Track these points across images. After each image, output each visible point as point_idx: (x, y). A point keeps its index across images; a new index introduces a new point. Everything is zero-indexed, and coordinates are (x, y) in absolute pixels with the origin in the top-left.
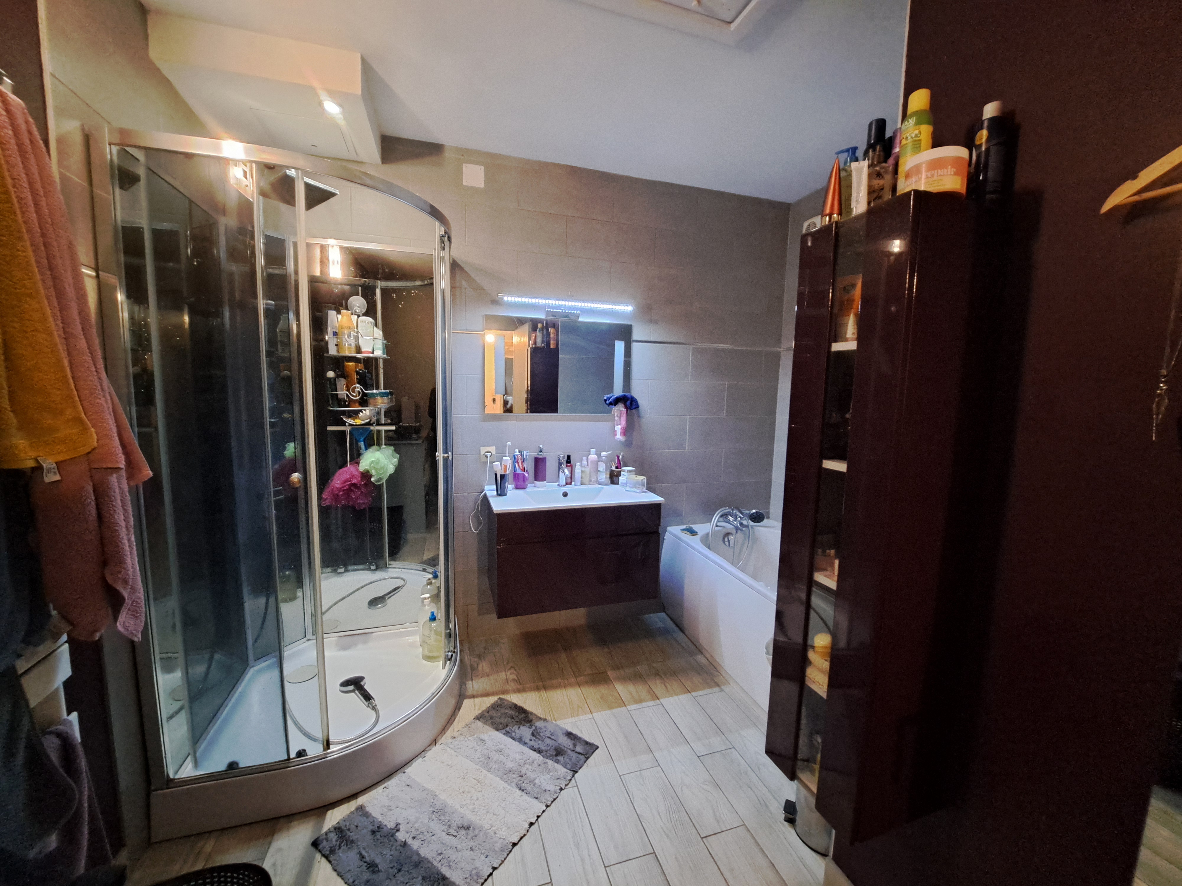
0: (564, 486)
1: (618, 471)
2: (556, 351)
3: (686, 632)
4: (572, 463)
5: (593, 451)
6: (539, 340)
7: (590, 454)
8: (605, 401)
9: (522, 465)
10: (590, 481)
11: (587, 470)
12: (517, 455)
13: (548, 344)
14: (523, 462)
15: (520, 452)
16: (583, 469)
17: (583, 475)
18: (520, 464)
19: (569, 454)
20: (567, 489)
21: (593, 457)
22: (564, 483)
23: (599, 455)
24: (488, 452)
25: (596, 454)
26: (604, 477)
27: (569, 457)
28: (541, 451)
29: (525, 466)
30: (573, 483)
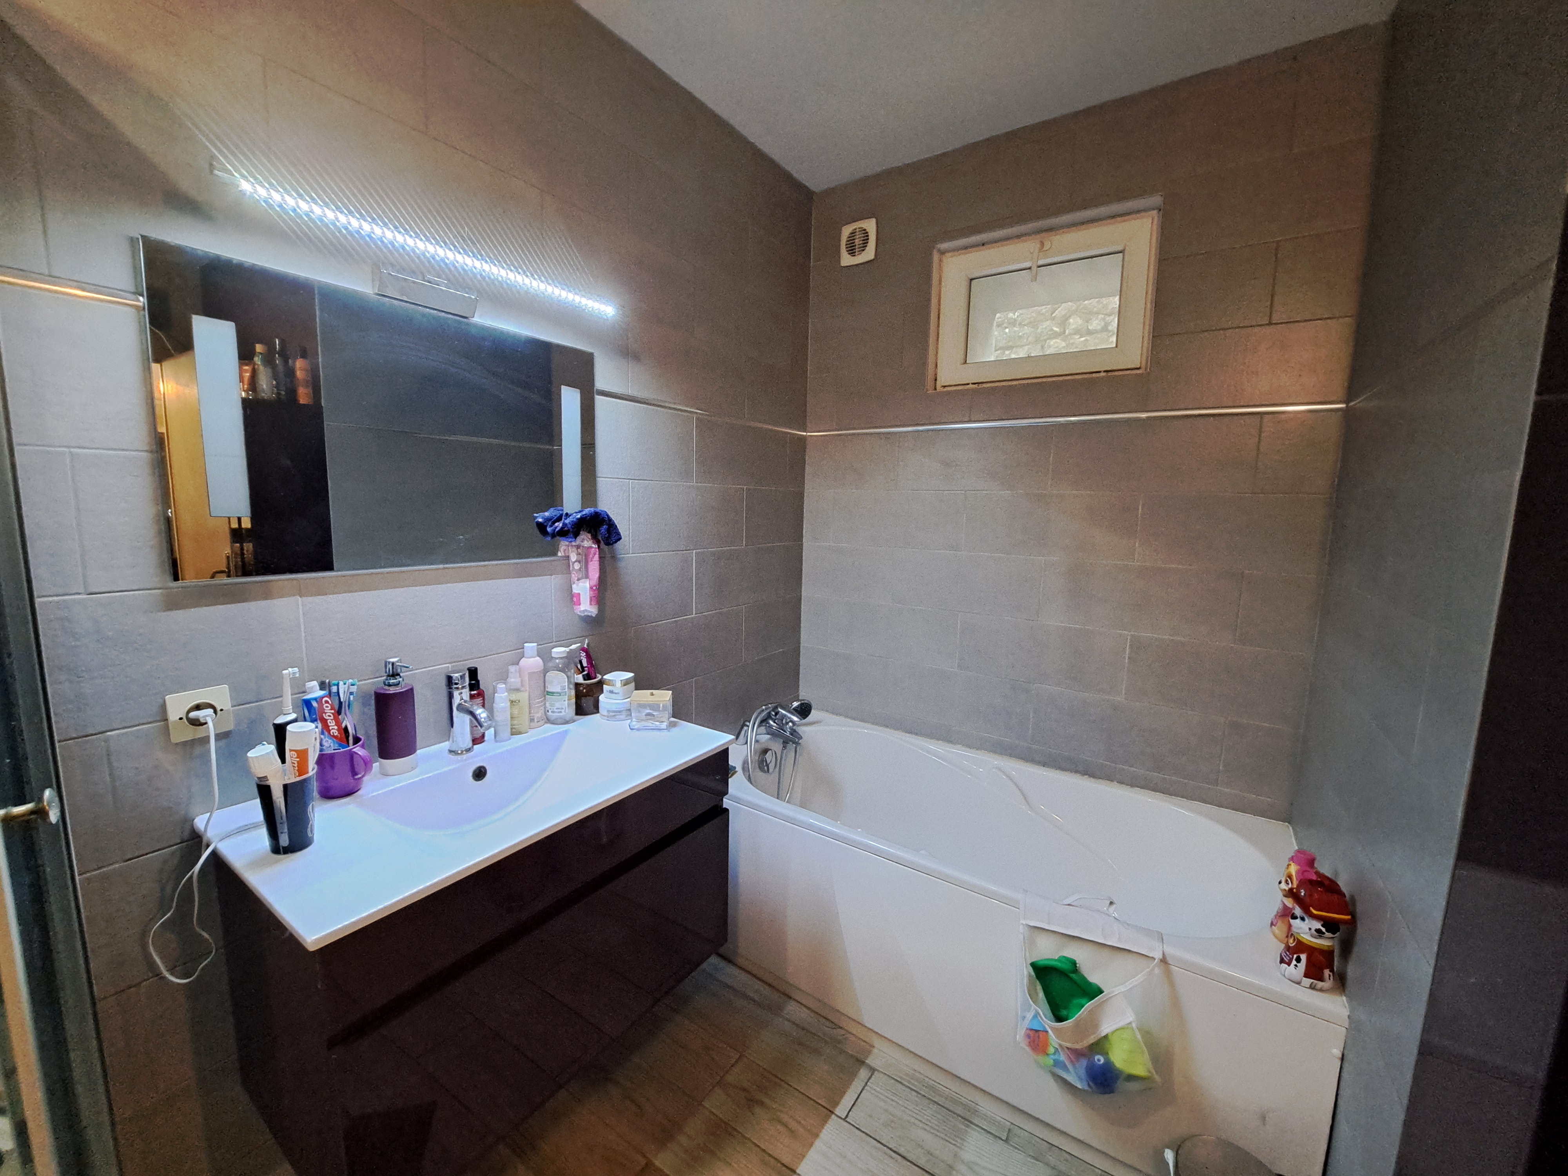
0: (469, 750)
1: (588, 685)
2: (315, 412)
3: (740, 961)
4: (481, 687)
5: (531, 647)
6: (265, 383)
7: (523, 657)
8: (542, 527)
9: (338, 723)
10: (532, 720)
11: (523, 696)
12: (319, 700)
13: (292, 393)
14: (339, 712)
15: (323, 686)
16: (514, 697)
17: (516, 712)
18: (332, 724)
19: (472, 664)
20: (481, 755)
21: (532, 662)
22: (468, 743)
23: (545, 655)
24: (198, 707)
25: (539, 655)
26: (565, 704)
27: (473, 673)
28: (395, 675)
29: (348, 722)
30: (489, 734)
